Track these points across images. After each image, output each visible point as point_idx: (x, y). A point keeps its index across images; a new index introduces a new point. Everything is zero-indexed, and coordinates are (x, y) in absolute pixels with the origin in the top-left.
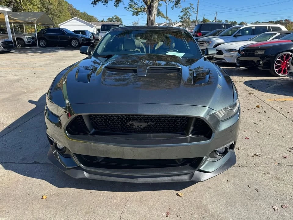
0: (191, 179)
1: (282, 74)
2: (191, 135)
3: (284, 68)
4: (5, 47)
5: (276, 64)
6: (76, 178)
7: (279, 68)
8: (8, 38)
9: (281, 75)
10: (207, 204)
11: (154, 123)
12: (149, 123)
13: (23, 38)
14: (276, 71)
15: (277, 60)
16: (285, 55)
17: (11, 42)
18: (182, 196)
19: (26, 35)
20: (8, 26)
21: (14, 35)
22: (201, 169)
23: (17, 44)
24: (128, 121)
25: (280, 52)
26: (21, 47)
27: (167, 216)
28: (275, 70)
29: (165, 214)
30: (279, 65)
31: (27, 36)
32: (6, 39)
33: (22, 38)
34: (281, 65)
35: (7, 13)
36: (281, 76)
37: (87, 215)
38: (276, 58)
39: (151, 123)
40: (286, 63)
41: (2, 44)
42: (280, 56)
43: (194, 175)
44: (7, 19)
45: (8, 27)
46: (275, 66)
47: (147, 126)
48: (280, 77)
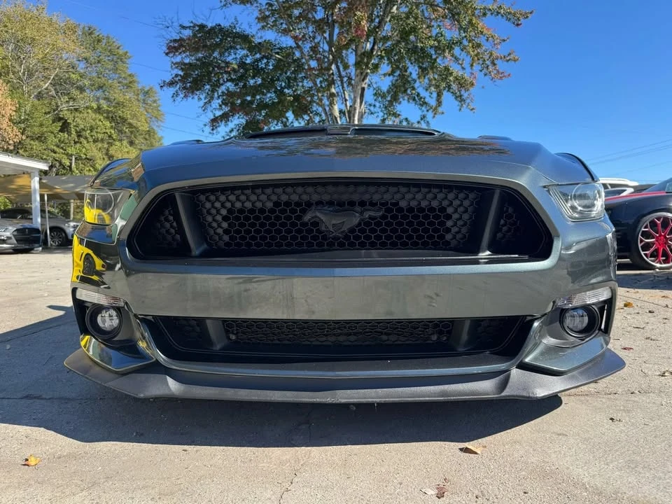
0: (502, 391)
1: (661, 263)
2: (488, 253)
3: (663, 249)
4: (21, 240)
5: (641, 241)
6: (142, 395)
7: (652, 250)
8: (32, 223)
9: (658, 265)
10: (568, 468)
11: (381, 213)
12: (367, 215)
13: (65, 227)
14: (646, 255)
15: (643, 231)
16: (659, 219)
17: (37, 231)
18: (479, 452)
19: (73, 221)
20: (35, 198)
21: (46, 221)
22: (527, 360)
23: (49, 240)
24: (304, 211)
25: (645, 212)
26: (58, 246)
27: (440, 496)
28: (642, 253)
29: (432, 492)
30: (648, 243)
31: (75, 224)
32: (27, 224)
33: (62, 226)
34: (653, 243)
35: (37, 173)
36: (660, 268)
37: (163, 497)
38: (639, 227)
39: (372, 214)
40: (665, 237)
41: (15, 233)
42: (648, 222)
43: (510, 380)
44: (35, 184)
45: (35, 201)
46: (640, 245)
47: (359, 224)
48: (657, 270)
